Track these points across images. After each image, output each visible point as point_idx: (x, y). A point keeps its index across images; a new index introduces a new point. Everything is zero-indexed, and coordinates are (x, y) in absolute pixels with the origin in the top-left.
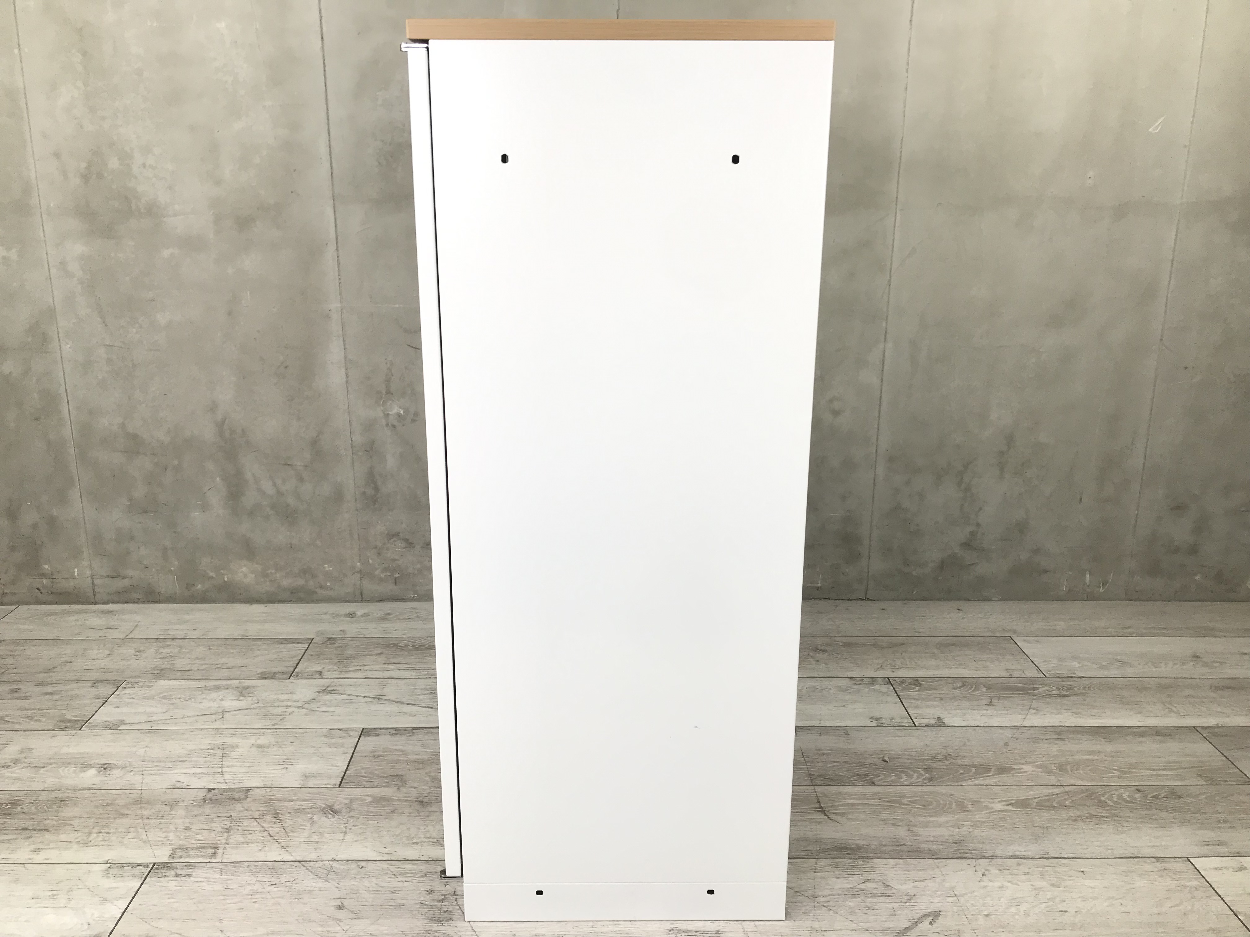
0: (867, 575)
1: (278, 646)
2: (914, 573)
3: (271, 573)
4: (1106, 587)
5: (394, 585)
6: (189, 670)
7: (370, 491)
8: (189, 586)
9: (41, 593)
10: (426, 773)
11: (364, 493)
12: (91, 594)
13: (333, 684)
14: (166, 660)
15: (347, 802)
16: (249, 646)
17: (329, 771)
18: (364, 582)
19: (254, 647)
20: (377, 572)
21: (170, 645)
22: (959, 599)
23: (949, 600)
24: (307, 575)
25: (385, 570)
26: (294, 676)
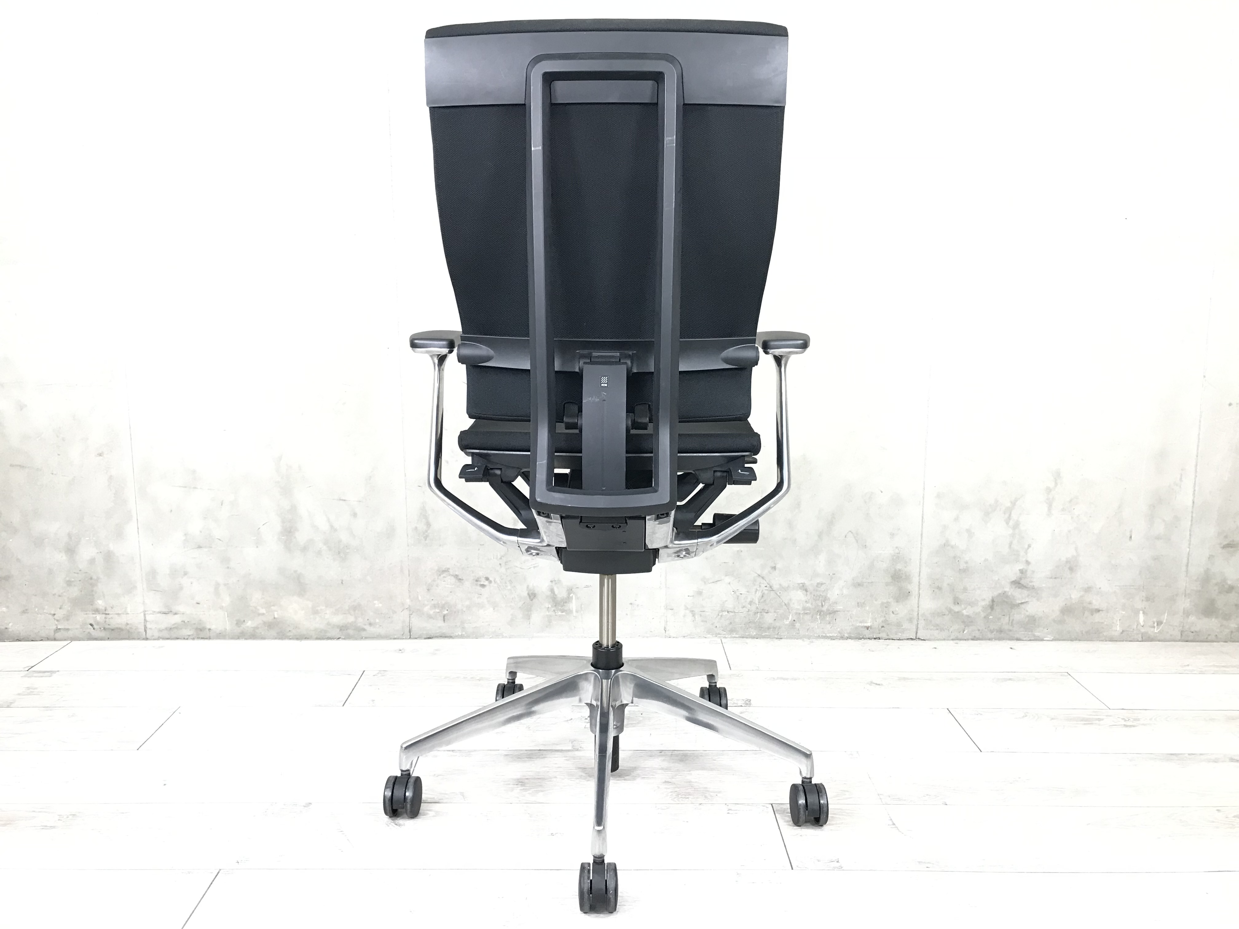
0: (917, 613)
2: (965, 612)
3: (321, 610)
4: (1161, 628)
5: (443, 622)
7: (422, 526)
8: (239, 623)
9: (94, 629)
11: (416, 528)
12: (142, 630)
18: (412, 619)
20: (426, 609)
22: (1011, 639)
23: (1000, 639)
24: (357, 611)
25: (434, 606)
26: (349, 704)
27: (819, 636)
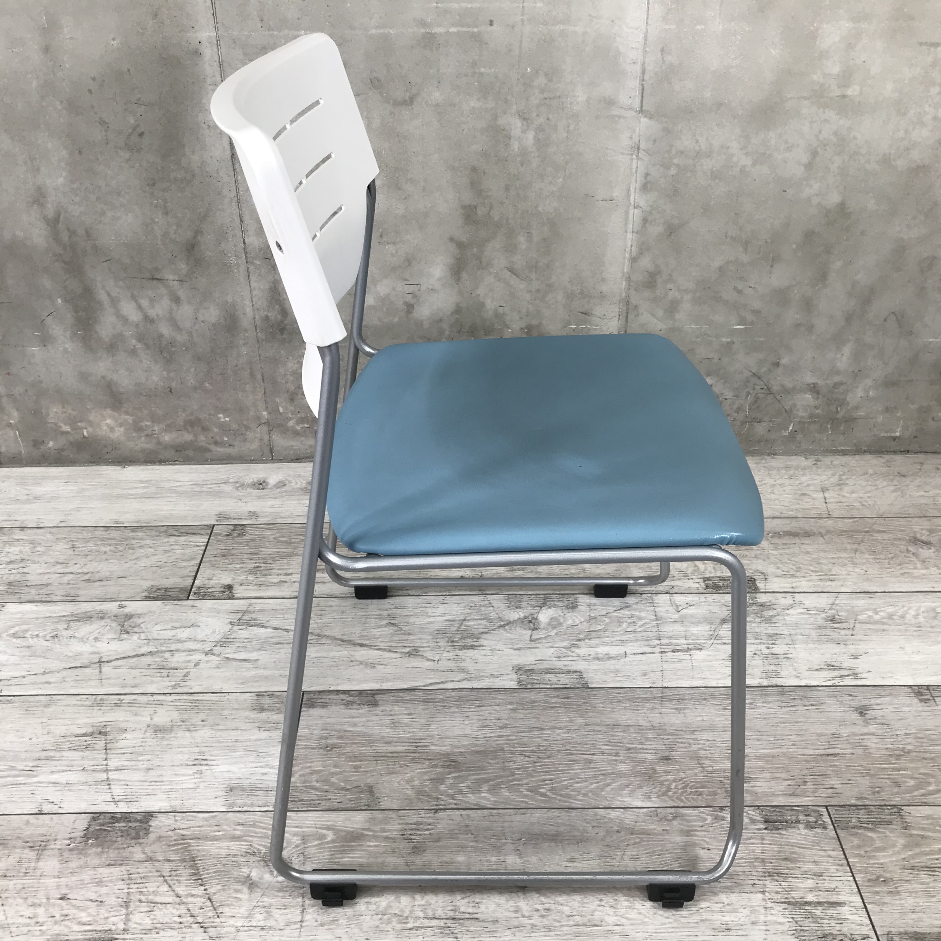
1: (166, 540)
3: (146, 426)
6: (47, 585)
8: (37, 444)
10: (407, 782)
11: (267, 317)
13: (251, 608)
14: (15, 566)
15: (299, 842)
16: (126, 539)
17: (263, 777)
18: (273, 437)
19: (134, 542)
21: (18, 540)
24: (196, 428)
26: (195, 593)
27: (827, 450)
